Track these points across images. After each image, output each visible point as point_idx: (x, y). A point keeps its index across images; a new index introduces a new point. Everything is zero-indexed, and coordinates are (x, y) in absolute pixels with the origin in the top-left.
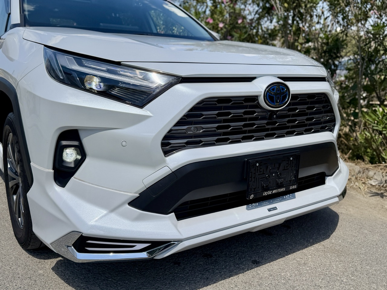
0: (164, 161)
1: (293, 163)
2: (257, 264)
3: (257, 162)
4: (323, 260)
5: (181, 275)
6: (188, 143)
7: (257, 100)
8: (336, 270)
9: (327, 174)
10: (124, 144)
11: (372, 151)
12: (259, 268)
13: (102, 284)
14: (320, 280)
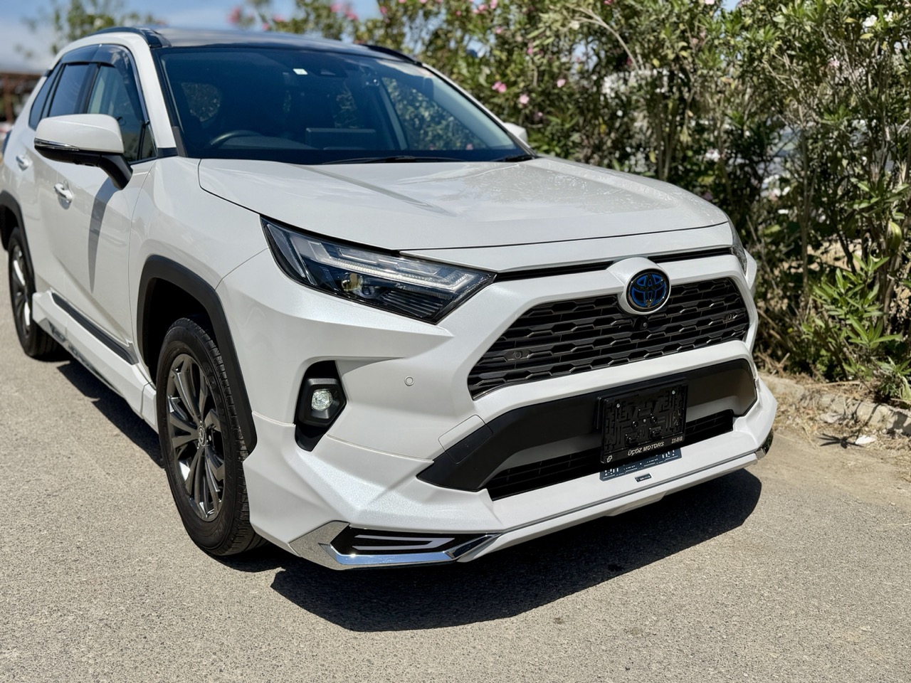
0: (473, 407)
1: (676, 399)
2: (617, 571)
3: (618, 401)
4: (730, 563)
5: (491, 592)
6: (508, 377)
7: (616, 300)
8: (753, 577)
9: (736, 412)
10: (409, 381)
11: (829, 354)
12: (620, 577)
13: (362, 608)
14: (725, 595)
